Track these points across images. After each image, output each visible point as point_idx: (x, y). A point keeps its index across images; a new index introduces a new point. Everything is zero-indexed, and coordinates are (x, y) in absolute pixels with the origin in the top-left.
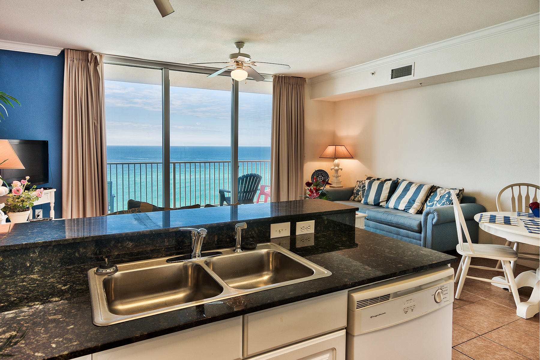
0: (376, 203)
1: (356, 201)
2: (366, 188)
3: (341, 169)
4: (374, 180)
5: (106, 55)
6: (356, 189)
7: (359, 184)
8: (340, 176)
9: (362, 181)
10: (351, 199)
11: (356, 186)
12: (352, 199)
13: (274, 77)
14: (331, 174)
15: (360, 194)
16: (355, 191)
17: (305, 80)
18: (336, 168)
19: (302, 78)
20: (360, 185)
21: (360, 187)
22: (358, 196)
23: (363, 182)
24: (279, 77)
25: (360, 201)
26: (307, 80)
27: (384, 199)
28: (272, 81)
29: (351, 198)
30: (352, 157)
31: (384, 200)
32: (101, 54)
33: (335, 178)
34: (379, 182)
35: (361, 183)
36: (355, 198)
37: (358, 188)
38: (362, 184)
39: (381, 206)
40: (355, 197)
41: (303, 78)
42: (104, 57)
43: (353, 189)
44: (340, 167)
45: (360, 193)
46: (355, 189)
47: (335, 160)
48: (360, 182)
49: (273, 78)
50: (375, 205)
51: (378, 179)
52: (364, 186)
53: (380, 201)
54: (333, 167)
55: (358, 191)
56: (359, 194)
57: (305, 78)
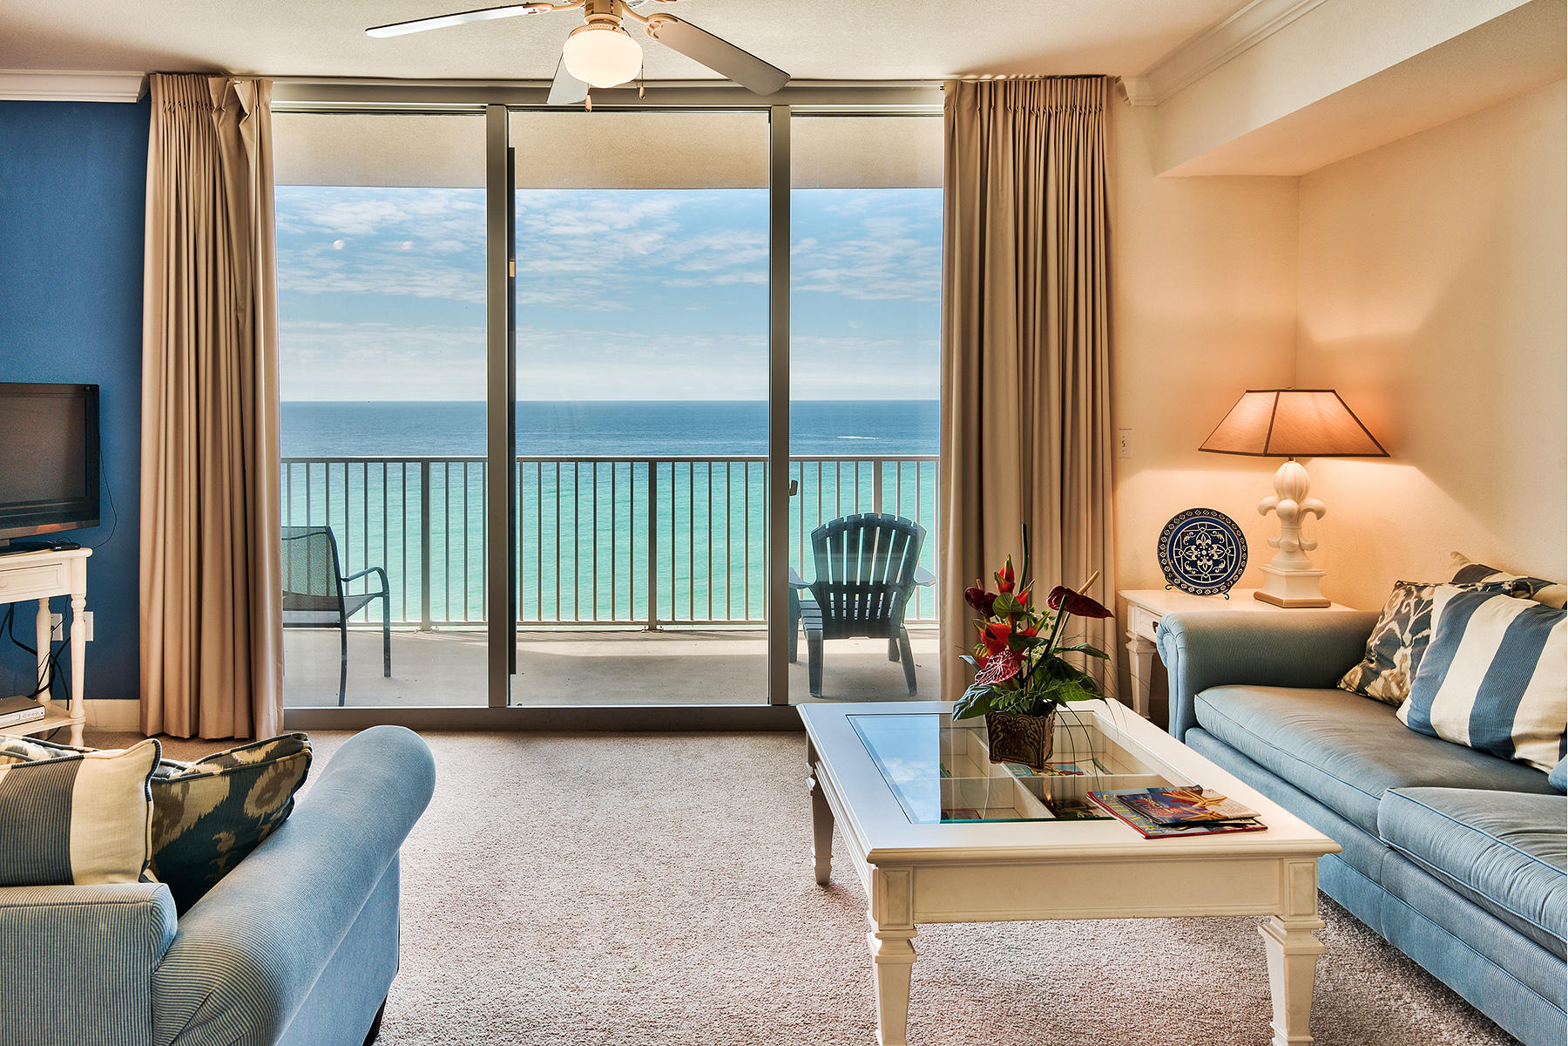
0: (1486, 739)
1: (1372, 698)
2: (1433, 633)
3: (1320, 514)
4: (1496, 589)
5: (275, 82)
6: (1382, 629)
7: (1399, 601)
8: (1313, 547)
9: (1420, 589)
10: (1349, 685)
11: (1383, 613)
12: (1352, 681)
13: (949, 89)
14: (1259, 532)
15: (1402, 662)
16: (1373, 642)
17: (1122, 90)
18: (1289, 504)
19: (1097, 76)
20: (1404, 611)
21: (1402, 620)
22: (1385, 673)
23: (1425, 595)
24: (978, 87)
25: (1393, 704)
26: (1130, 86)
27: (1543, 722)
28: (942, 111)
29: (1347, 677)
30: (1379, 450)
31: (1546, 730)
32: (259, 78)
33: (1279, 557)
34: (1521, 604)
35: (1412, 601)
36: (1370, 676)
37: (1395, 626)
38: (1418, 604)
39: (1524, 763)
40: (1369, 674)
41: (1102, 76)
42: (270, 88)
43: (1367, 626)
44: (1311, 501)
45: (1402, 656)
46: (1378, 625)
47: (1286, 464)
48: (1409, 593)
49: (943, 96)
50: (1480, 750)
51: (1522, 588)
52: (1424, 622)
53: (1516, 731)
54: (1269, 500)
55: (1392, 643)
56: (1397, 659)
57: (1118, 79)
